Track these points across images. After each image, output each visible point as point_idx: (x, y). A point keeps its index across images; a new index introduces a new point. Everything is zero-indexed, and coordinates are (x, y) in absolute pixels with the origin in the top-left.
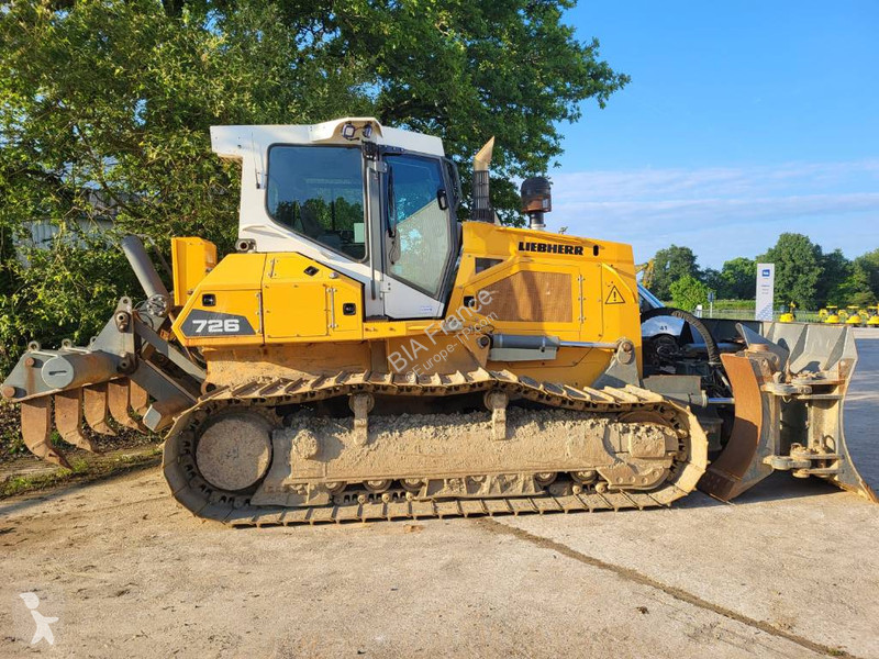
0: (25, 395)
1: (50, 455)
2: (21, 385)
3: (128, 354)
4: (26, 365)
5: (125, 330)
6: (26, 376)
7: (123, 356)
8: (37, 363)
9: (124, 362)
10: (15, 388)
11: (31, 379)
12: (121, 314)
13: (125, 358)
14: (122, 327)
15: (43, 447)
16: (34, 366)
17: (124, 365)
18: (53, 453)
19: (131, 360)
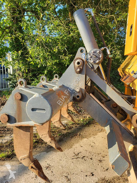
0: (15, 122)
1: (32, 167)
2: (12, 114)
3: (81, 89)
4: (16, 99)
5: (80, 72)
6: (15, 107)
7: (78, 90)
8: (23, 98)
9: (78, 94)
10: (8, 116)
11: (20, 110)
12: (78, 61)
13: (79, 92)
14: (78, 70)
15: (28, 160)
16: (21, 100)
17: (78, 96)
18: (34, 166)
19: (82, 94)
